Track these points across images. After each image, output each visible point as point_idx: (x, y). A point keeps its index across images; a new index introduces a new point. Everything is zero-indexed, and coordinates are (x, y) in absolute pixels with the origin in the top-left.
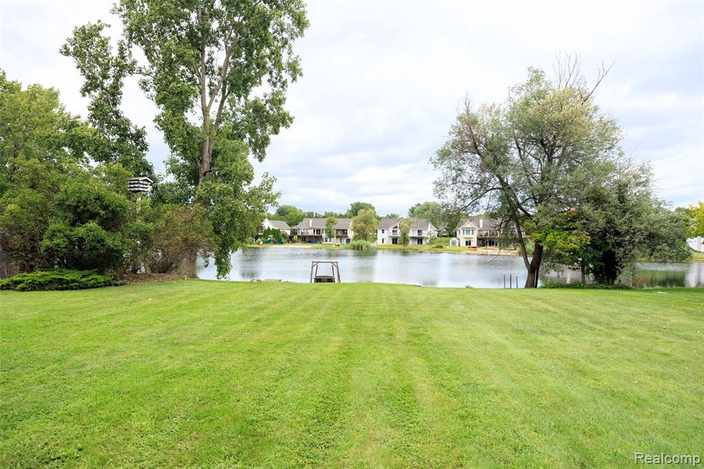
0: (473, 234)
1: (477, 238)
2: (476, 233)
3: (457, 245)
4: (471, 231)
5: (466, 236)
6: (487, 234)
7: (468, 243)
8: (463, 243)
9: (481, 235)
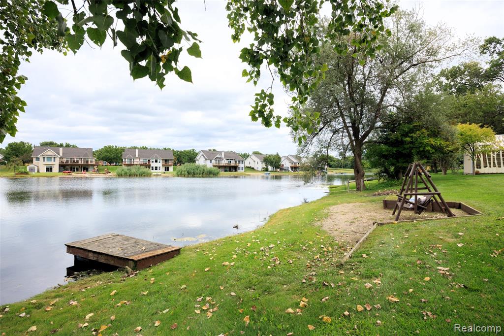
0: (54, 161)
1: (59, 165)
2: (57, 160)
3: (36, 171)
4: (53, 159)
5: (47, 162)
6: (67, 161)
7: (49, 169)
8: (43, 170)
9: (63, 162)
